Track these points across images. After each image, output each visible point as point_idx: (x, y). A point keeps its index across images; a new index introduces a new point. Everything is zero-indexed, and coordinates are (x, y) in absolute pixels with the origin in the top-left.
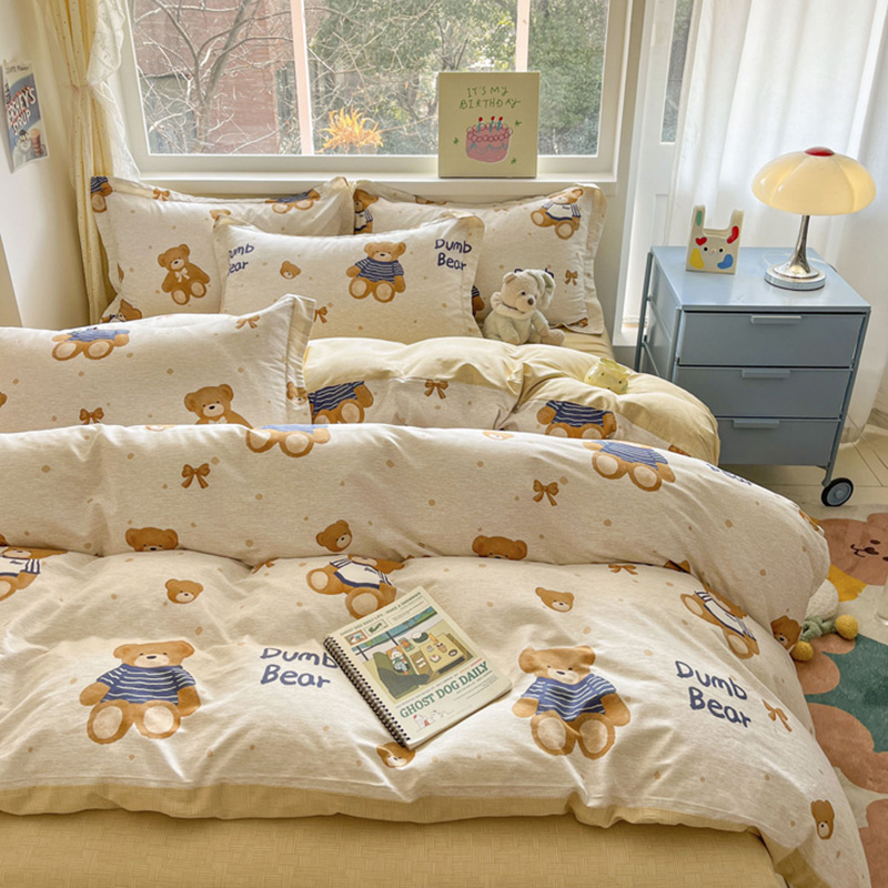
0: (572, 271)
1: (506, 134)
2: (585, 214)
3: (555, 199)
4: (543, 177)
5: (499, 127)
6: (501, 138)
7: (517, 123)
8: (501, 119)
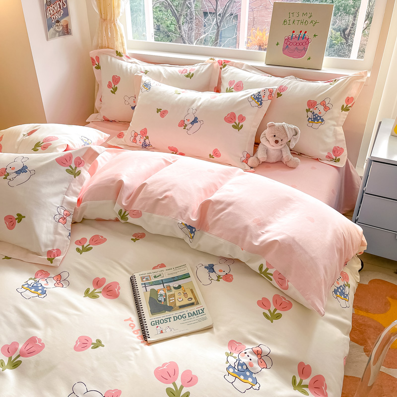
1: (307, 41)
5: (304, 38)
6: (304, 44)
7: (315, 36)
8: (306, 32)
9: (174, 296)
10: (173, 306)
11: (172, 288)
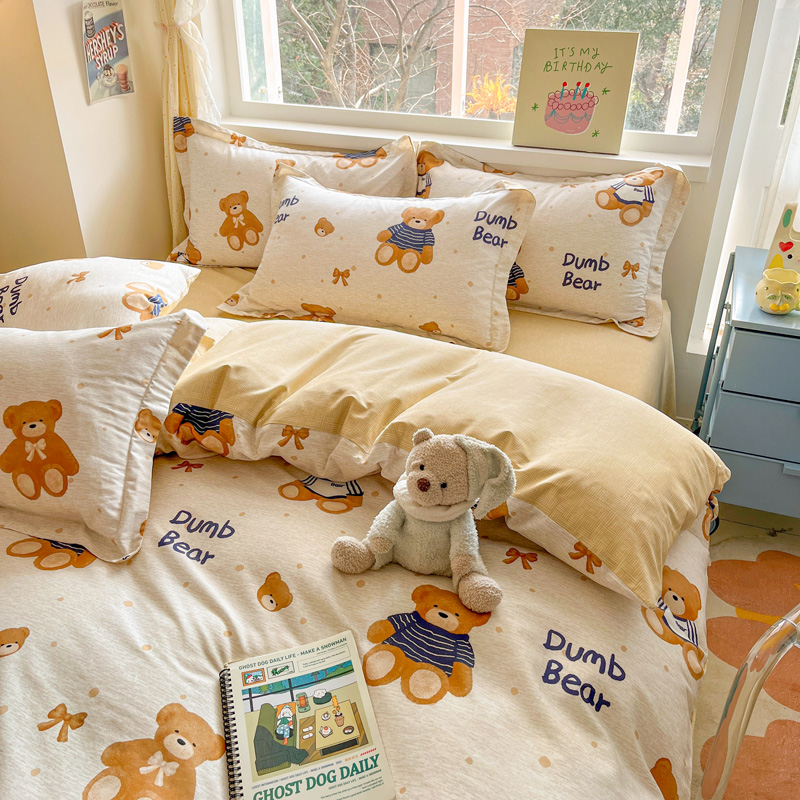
0: (632, 263)
1: (591, 101)
2: (661, 199)
3: (629, 180)
4: (626, 154)
5: (584, 95)
6: (585, 107)
7: (605, 91)
8: (587, 85)
9: (314, 724)
10: (307, 748)
11: (311, 702)
